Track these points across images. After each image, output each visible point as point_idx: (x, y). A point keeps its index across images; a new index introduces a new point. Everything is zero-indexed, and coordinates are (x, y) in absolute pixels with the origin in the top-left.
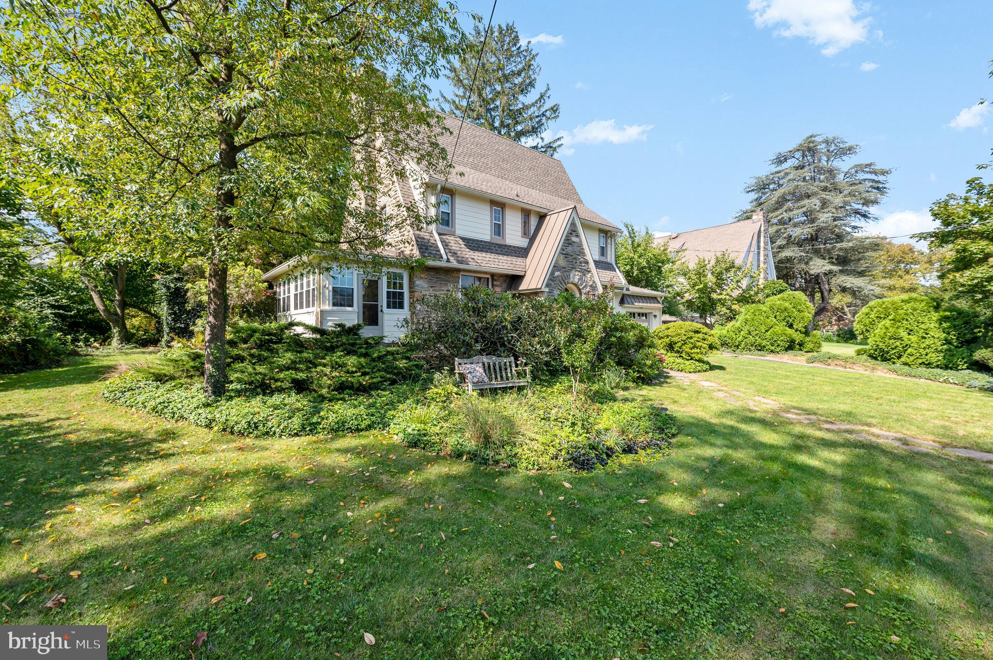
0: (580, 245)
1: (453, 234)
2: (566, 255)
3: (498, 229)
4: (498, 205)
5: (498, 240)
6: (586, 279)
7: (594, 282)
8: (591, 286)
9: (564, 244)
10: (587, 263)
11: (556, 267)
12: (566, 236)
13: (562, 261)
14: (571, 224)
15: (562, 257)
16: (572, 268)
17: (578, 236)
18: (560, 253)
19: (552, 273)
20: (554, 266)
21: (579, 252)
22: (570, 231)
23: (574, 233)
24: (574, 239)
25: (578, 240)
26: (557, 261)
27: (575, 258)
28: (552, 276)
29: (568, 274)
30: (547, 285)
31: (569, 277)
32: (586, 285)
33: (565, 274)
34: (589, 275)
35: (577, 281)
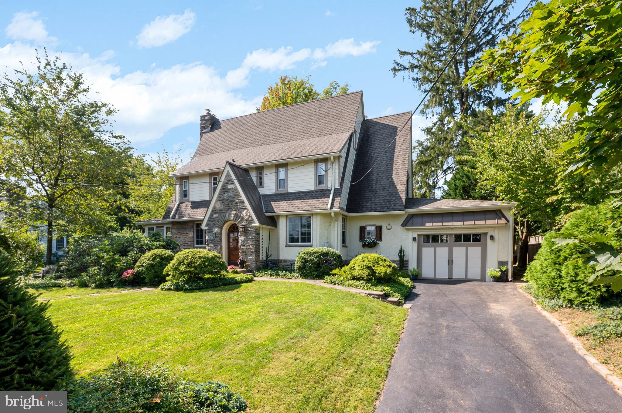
0: (236, 189)
1: (189, 201)
2: (223, 201)
4: (215, 174)
6: (242, 215)
7: (250, 216)
8: (246, 220)
9: (220, 194)
10: (243, 202)
11: (214, 211)
12: (222, 186)
13: (219, 206)
14: (226, 176)
15: (219, 202)
16: (228, 209)
17: (233, 183)
18: (218, 200)
19: (211, 216)
20: (213, 211)
21: (235, 195)
22: (225, 182)
23: (230, 183)
24: (230, 187)
25: (233, 186)
26: (214, 207)
27: (231, 201)
28: (211, 219)
29: (224, 214)
30: (207, 225)
31: (225, 217)
32: (241, 220)
33: (222, 215)
34: (245, 212)
35: (232, 218)
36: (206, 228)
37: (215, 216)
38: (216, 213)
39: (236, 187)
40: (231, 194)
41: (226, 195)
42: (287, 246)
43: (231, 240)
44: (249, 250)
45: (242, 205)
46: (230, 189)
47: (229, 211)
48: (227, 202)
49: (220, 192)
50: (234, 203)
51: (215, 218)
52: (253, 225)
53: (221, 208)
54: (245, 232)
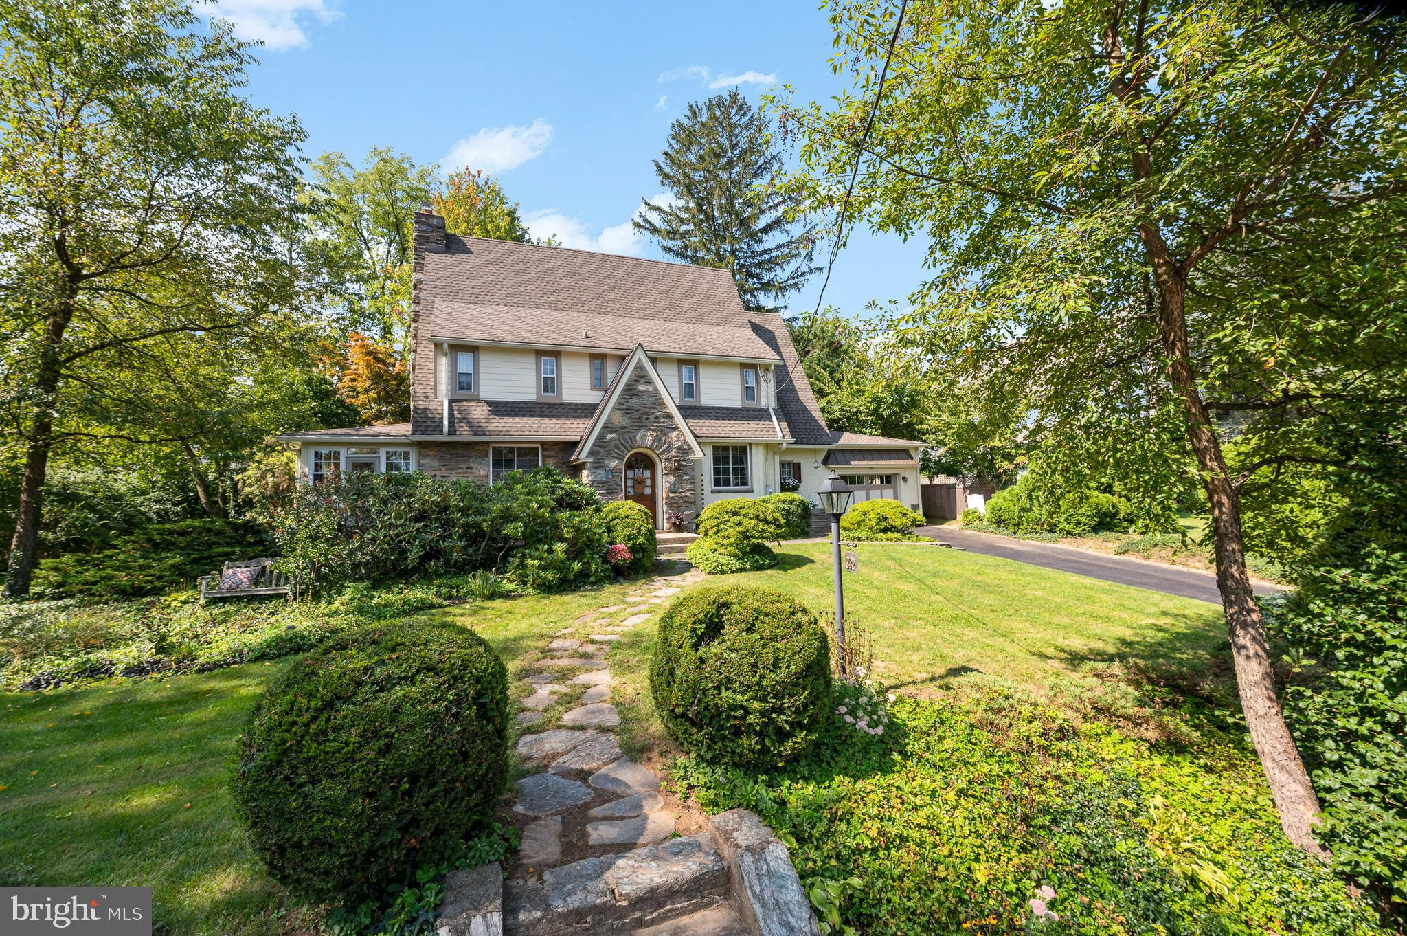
0: (656, 394)
1: (476, 399)
2: (628, 411)
3: (548, 385)
4: (549, 354)
5: (549, 398)
6: (668, 440)
7: (685, 442)
8: (678, 448)
9: (621, 396)
10: (670, 417)
11: (607, 428)
12: (627, 385)
13: (619, 419)
14: (635, 368)
15: (619, 413)
16: (640, 427)
17: (649, 382)
18: (615, 409)
19: (601, 436)
20: (604, 427)
21: (653, 404)
22: (634, 378)
23: (642, 380)
24: (642, 387)
25: (650, 388)
26: (609, 419)
27: (646, 413)
28: (601, 441)
29: (631, 435)
30: (591, 453)
31: (633, 440)
32: (668, 447)
33: (626, 436)
34: (675, 434)
35: (650, 443)
36: (591, 459)
37: (609, 437)
38: (611, 432)
39: (656, 389)
40: (648, 401)
41: (634, 402)
42: (713, 492)
43: (648, 482)
44: (686, 500)
45: (669, 422)
46: (643, 392)
47: (643, 432)
48: (636, 415)
49: (621, 394)
50: (652, 417)
51: (611, 440)
52: (691, 457)
53: (623, 424)
54: (677, 469)
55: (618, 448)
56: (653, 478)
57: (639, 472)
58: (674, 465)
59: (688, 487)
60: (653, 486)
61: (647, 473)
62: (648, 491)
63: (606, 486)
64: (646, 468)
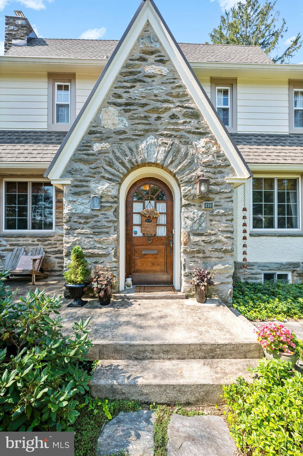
0: (172, 79)
2: (127, 107)
4: (65, 79)
6: (191, 151)
7: (219, 155)
8: (207, 165)
9: (118, 84)
10: (196, 115)
12: (126, 65)
14: (141, 37)
15: (113, 110)
16: (147, 131)
17: (163, 62)
18: (108, 103)
19: (84, 146)
20: (90, 132)
21: (170, 94)
22: (137, 55)
23: (152, 58)
24: (150, 69)
25: (163, 70)
26: (97, 121)
27: (155, 110)
28: (83, 155)
29: (132, 144)
30: (69, 172)
31: (133, 151)
32: (191, 163)
33: (124, 146)
34: (202, 142)
35: (161, 157)
36: (67, 182)
37: (97, 147)
38: (101, 140)
39: (173, 71)
40: (158, 89)
41: (138, 91)
43: (163, 219)
44: (218, 246)
45: (194, 122)
46: (152, 76)
47: (150, 138)
48: (141, 112)
49: (117, 80)
50: (166, 115)
51: (100, 152)
52: (228, 179)
53: (120, 127)
54: (204, 198)
55: (111, 164)
56: (170, 214)
57: (150, 205)
58: (199, 189)
59: (222, 226)
60: (170, 225)
61: (162, 207)
62: (162, 232)
63: (92, 222)
64: (159, 199)
